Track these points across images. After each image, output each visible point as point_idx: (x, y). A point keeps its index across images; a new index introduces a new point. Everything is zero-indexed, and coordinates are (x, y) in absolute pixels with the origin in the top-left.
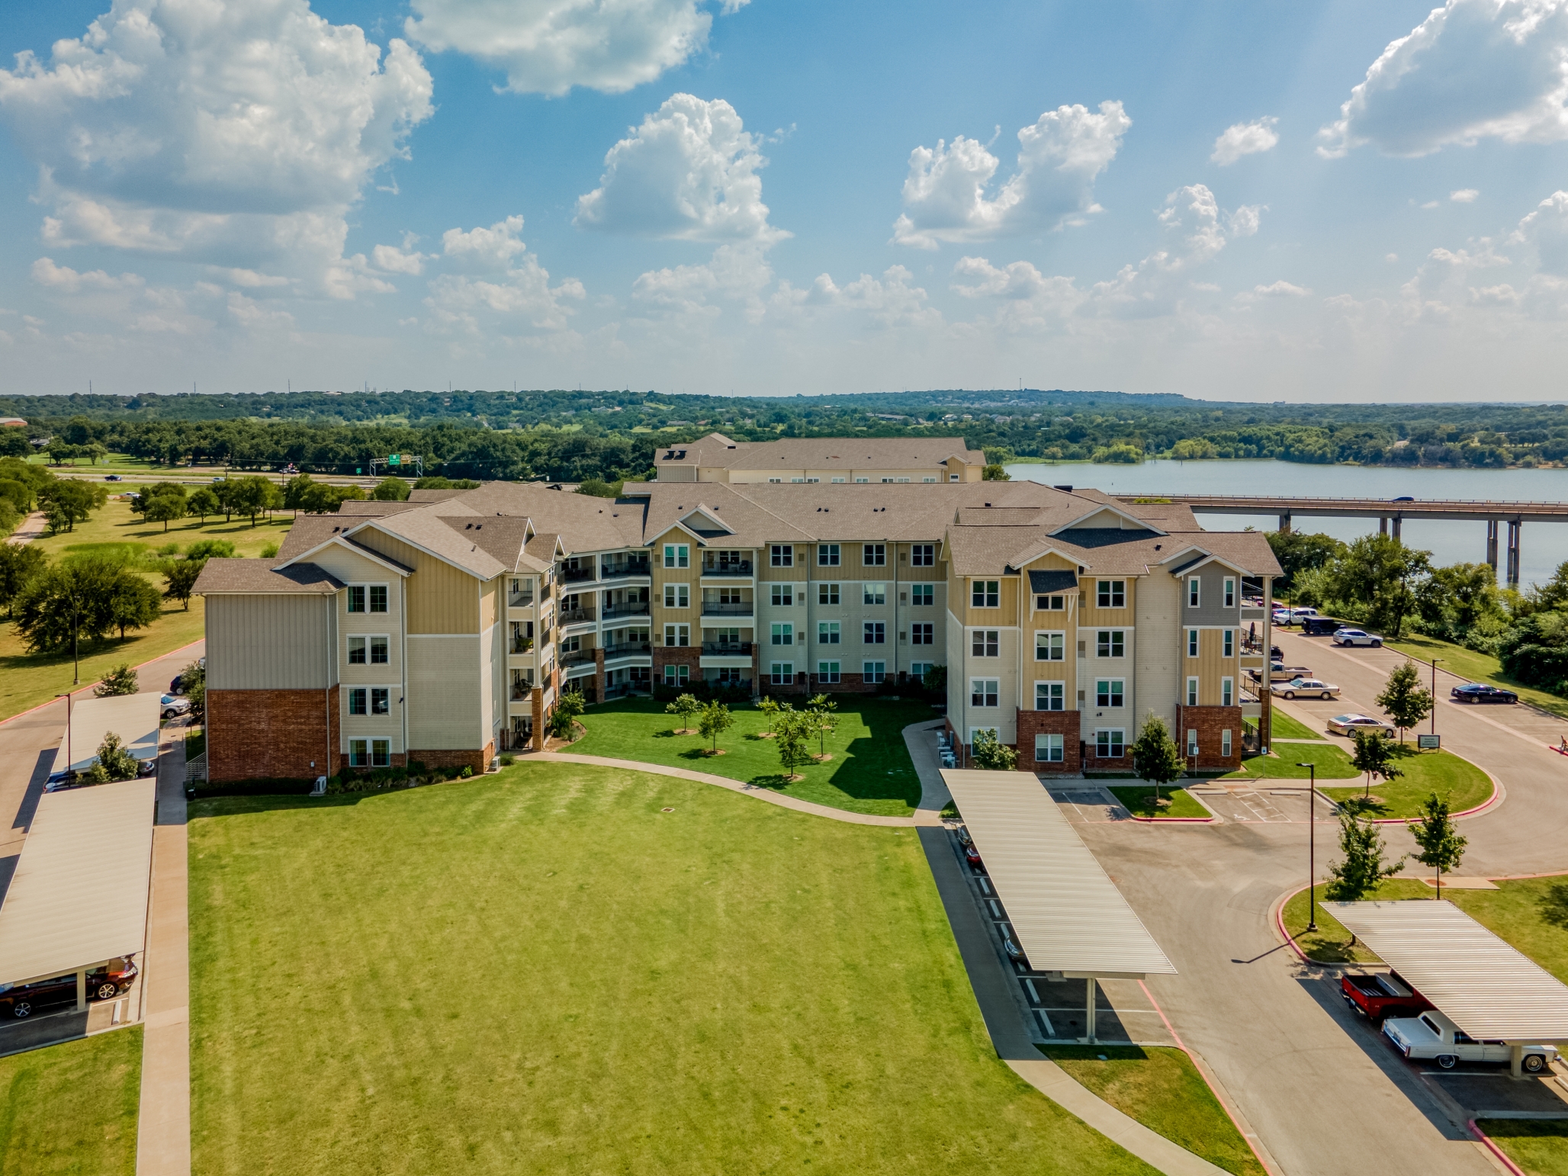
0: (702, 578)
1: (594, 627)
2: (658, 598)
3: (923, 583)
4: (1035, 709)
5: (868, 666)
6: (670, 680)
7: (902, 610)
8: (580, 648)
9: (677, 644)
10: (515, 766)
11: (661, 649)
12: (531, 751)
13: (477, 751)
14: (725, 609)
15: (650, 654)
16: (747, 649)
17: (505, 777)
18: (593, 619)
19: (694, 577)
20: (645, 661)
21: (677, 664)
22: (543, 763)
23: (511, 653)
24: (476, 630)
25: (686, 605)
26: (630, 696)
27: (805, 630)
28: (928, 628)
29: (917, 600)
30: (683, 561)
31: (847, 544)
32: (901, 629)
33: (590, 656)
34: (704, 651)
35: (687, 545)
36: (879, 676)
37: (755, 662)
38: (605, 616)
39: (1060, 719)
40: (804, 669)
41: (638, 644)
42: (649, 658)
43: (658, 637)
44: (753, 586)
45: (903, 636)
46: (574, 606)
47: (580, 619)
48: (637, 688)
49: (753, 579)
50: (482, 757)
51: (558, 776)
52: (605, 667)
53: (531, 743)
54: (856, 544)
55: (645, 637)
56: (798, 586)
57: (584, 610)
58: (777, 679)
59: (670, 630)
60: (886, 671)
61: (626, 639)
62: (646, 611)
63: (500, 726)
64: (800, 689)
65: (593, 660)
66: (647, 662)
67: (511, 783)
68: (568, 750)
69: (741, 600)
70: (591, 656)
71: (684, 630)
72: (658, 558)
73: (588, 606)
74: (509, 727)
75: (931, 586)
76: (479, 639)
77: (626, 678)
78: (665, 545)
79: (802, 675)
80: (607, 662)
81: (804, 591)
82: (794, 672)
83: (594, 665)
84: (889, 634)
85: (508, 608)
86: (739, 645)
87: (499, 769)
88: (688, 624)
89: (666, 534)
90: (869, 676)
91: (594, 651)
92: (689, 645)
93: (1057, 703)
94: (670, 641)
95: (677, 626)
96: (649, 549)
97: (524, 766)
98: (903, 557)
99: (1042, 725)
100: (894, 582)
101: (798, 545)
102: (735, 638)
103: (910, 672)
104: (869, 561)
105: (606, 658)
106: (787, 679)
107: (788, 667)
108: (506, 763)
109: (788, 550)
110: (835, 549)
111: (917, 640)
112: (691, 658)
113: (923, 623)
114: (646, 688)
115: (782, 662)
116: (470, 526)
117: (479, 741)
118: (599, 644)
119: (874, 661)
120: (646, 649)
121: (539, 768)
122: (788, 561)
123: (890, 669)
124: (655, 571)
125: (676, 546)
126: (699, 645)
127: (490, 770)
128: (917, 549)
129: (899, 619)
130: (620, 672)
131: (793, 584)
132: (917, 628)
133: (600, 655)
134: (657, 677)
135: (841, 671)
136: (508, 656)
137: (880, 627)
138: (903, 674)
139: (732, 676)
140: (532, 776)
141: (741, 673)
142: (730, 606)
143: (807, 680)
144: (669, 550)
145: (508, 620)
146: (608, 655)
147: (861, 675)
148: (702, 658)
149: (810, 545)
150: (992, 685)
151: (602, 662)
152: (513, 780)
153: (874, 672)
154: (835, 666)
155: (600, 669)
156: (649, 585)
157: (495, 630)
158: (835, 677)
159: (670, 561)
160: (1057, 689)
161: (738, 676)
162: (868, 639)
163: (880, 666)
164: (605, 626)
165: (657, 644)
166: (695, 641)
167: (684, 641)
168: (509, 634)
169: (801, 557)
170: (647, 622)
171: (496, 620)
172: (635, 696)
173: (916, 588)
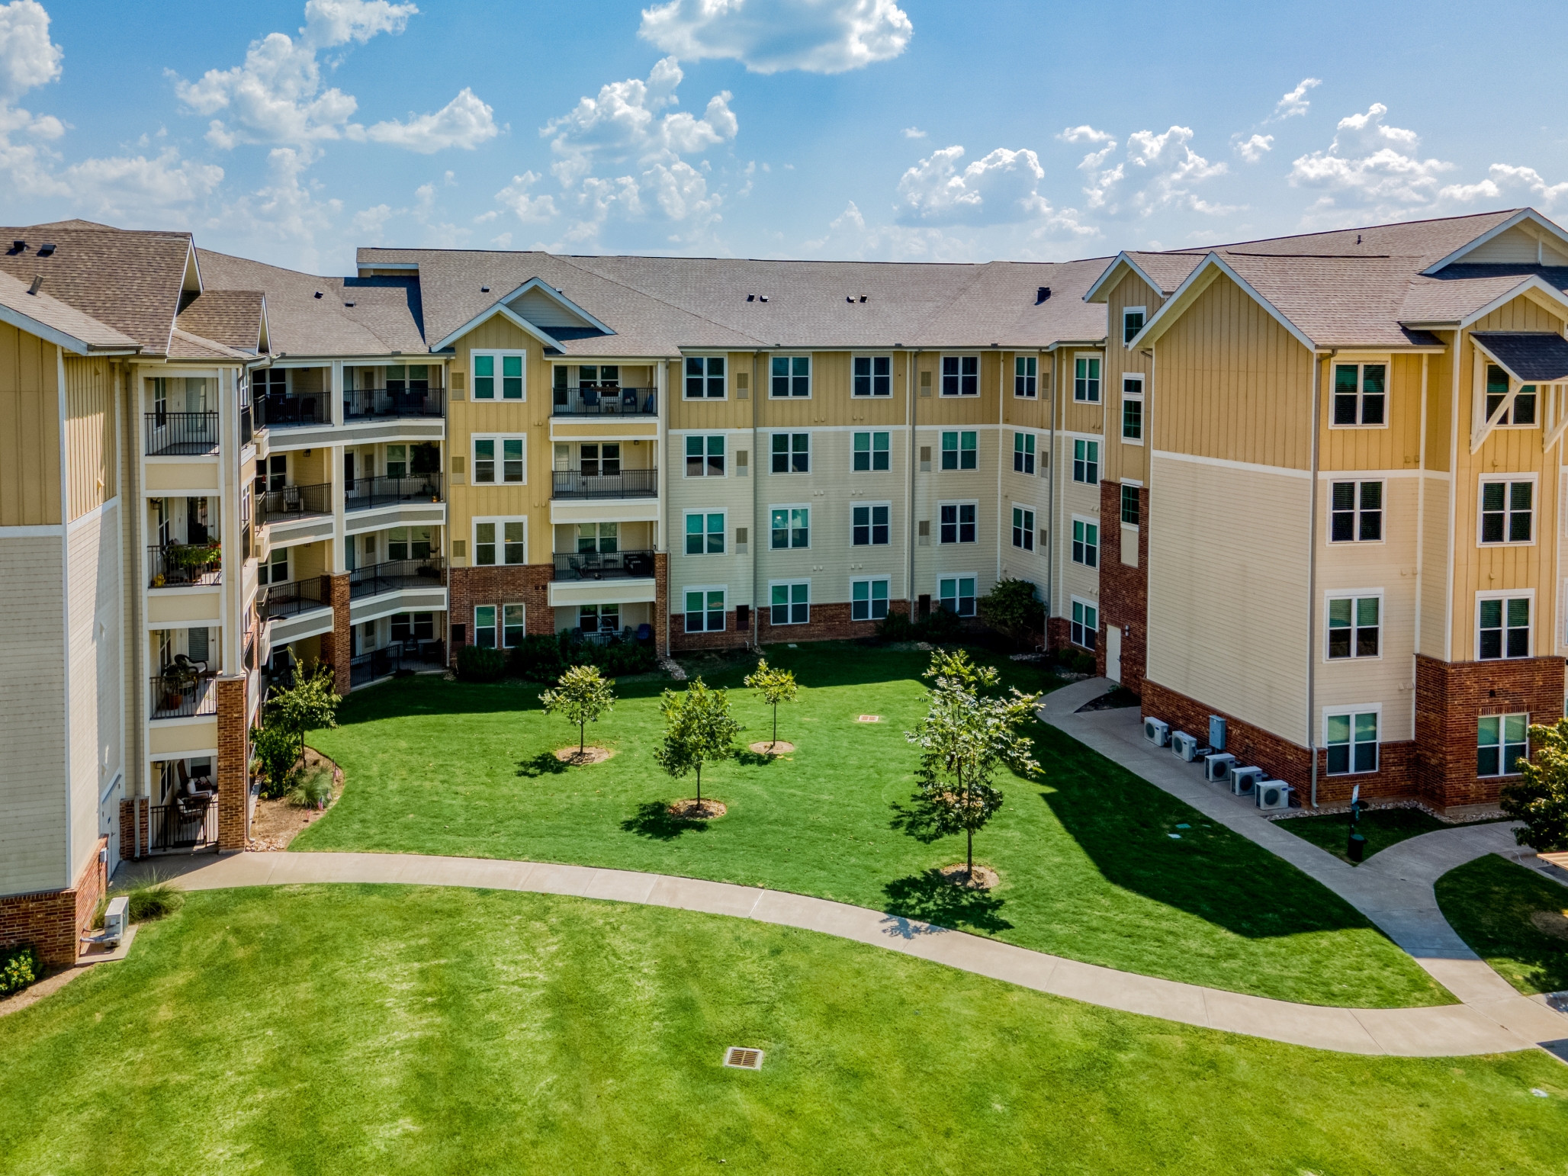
0: (555, 421)
1: (328, 528)
2: (459, 465)
3: (960, 428)
4: (1477, 658)
5: (861, 587)
6: (486, 636)
7: (923, 478)
8: (291, 576)
9: (500, 560)
10: (177, 916)
11: (466, 571)
12: (216, 853)
13: (55, 895)
14: (591, 488)
15: (444, 584)
16: (643, 564)
17: (155, 971)
18: (324, 509)
19: (535, 420)
20: (434, 598)
21: (499, 603)
22: (262, 894)
23: (153, 585)
24: (50, 512)
25: (519, 478)
26: (400, 674)
27: (749, 525)
28: (968, 512)
29: (949, 461)
30: (513, 389)
31: (826, 354)
32: (921, 517)
33: (316, 592)
34: (556, 574)
35: (522, 353)
36: (879, 606)
37: (663, 589)
38: (351, 504)
39: (1526, 677)
40: (747, 600)
41: (410, 565)
42: (443, 591)
43: (460, 548)
44: (659, 436)
45: (925, 527)
46: (278, 484)
47: (295, 510)
48: (408, 657)
49: (658, 421)
50: (69, 913)
51: (322, 946)
52: (350, 615)
53: (211, 829)
54: (838, 353)
55: (423, 549)
56: (737, 439)
57: (301, 490)
58: (695, 622)
59: (486, 531)
60: (891, 596)
61: (382, 555)
62: (431, 493)
63: (122, 793)
64: (741, 639)
65: (325, 600)
66: (438, 599)
67: (183, 995)
68: (317, 840)
69: (622, 467)
70: (323, 592)
71: (514, 530)
72: (459, 380)
73: (313, 481)
74: (147, 790)
75: (974, 434)
76: (59, 542)
77: (384, 639)
78: (475, 352)
79: (743, 611)
80: (355, 605)
81: (748, 446)
82: (729, 606)
83: (329, 611)
84: (900, 527)
85: (143, 461)
86: (618, 557)
87: (127, 937)
88: (523, 518)
89: (476, 330)
90: (860, 608)
91: (327, 582)
92: (526, 562)
93: (1519, 642)
94: (486, 554)
95: (500, 522)
96: (439, 360)
97: (204, 912)
98: (926, 378)
99: (1492, 694)
100: (907, 428)
101: (737, 353)
102: (609, 545)
103: (937, 596)
104: (862, 388)
105: (354, 596)
106: (716, 620)
107: (717, 597)
108: (148, 910)
109: (716, 365)
110: (802, 365)
111: (948, 536)
112: (530, 588)
113: (959, 503)
114: (434, 654)
115: (705, 589)
116: (18, 247)
117: (61, 861)
118: (338, 566)
119: (870, 578)
120: (431, 574)
121: (255, 915)
122: (716, 389)
123: (900, 591)
124: (453, 407)
125: (498, 355)
126: (547, 560)
127: (97, 948)
128: (950, 364)
129: (918, 497)
130: (370, 626)
131: (729, 434)
132: (948, 513)
133: (341, 590)
134: (459, 632)
135: (810, 601)
136: (145, 592)
137: (881, 513)
138: (925, 600)
139: (605, 621)
140: (240, 953)
141: (621, 614)
142: (600, 480)
143: (754, 621)
144: (484, 363)
145: (144, 493)
146: (358, 588)
147: (848, 605)
148: (553, 587)
149: (758, 355)
150: (1371, 607)
151: (346, 605)
152: (180, 979)
153: (870, 600)
154: (801, 591)
155: (342, 620)
156: (441, 438)
157: (108, 517)
158: (800, 612)
159: (484, 388)
160: (1520, 608)
161: (615, 620)
162: (860, 537)
163: (881, 586)
164: (351, 524)
165: (456, 562)
166: (538, 552)
167: (514, 553)
168: (146, 535)
169: (742, 379)
170: (437, 515)
171: (109, 493)
172: (411, 673)
173: (949, 438)
